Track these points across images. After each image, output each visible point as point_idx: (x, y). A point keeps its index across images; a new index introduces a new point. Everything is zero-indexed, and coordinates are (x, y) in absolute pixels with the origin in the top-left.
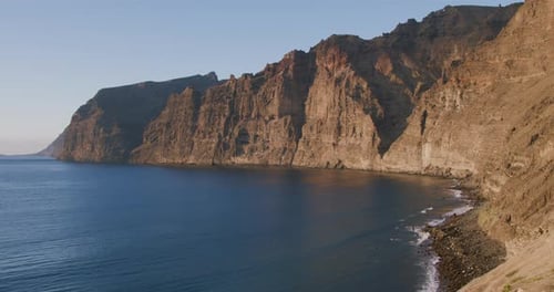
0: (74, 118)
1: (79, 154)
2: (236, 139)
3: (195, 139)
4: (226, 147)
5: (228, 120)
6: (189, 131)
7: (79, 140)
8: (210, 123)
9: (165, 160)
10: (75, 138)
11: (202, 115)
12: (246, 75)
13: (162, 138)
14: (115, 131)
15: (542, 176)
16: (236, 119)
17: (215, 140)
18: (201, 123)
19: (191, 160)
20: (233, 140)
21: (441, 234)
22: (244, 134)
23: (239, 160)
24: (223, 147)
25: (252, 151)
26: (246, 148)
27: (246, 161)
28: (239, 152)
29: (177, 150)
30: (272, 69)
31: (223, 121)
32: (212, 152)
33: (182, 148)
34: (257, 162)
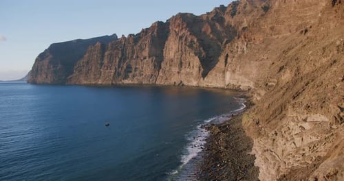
0: (36, 60)
1: (39, 79)
2: (125, 70)
3: (102, 70)
4: (119, 74)
5: (121, 59)
6: (99, 66)
7: (39, 72)
8: (110, 62)
9: (86, 82)
10: (37, 71)
11: (106, 57)
12: (130, 35)
13: (84, 70)
14: (60, 66)
15: (281, 93)
16: (125, 59)
17: (113, 71)
18: (106, 61)
19: (100, 82)
20: (123, 71)
21: (218, 130)
22: (129, 67)
23: (126, 82)
24: (117, 74)
25: (134, 76)
26: (130, 75)
27: (130, 82)
28: (126, 77)
29: (92, 76)
30: (145, 31)
31: (117, 60)
32: (111, 78)
33: (95, 75)
34: (136, 82)
